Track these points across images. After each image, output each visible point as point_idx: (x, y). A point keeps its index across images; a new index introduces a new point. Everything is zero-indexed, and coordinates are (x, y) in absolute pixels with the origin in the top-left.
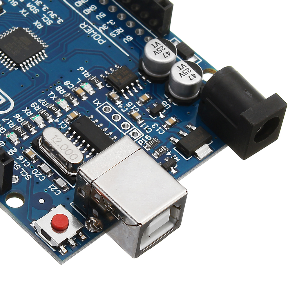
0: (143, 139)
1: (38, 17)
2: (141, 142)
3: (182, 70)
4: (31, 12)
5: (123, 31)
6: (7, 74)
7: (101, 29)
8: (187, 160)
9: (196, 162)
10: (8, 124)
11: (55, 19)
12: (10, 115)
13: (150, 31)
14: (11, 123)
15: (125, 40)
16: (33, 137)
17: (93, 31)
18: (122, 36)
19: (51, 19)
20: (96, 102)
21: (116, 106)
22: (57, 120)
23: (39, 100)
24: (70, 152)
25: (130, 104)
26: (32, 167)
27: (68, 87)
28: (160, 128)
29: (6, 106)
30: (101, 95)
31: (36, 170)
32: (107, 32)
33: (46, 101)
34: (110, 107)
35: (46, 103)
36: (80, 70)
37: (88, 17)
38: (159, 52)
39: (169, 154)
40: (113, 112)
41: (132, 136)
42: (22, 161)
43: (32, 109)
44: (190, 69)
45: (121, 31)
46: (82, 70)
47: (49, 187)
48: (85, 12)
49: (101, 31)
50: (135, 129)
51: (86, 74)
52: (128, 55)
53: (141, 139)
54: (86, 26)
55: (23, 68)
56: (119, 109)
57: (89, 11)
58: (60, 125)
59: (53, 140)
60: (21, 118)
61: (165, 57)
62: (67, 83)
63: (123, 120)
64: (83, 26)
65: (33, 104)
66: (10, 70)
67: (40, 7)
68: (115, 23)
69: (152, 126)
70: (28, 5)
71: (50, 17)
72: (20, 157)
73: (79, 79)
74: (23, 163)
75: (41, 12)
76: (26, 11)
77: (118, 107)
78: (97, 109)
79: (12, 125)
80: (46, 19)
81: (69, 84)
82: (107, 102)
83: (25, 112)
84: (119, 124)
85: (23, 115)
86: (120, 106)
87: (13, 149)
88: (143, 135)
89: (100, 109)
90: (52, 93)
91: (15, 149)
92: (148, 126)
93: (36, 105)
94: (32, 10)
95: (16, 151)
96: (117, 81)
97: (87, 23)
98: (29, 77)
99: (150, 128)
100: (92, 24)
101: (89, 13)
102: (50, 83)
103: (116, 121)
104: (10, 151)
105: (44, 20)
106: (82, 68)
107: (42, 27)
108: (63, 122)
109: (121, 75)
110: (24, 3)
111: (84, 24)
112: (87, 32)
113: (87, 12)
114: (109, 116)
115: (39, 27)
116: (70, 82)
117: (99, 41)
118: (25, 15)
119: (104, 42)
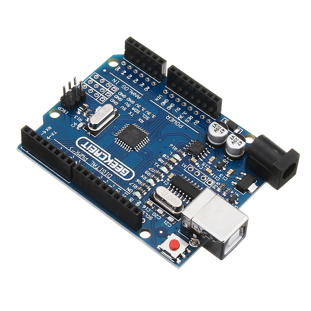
0: (215, 185)
1: (140, 116)
2: (214, 187)
3: (233, 140)
5: (193, 117)
6: (127, 155)
7: (179, 118)
8: (243, 194)
9: (249, 195)
10: (133, 186)
11: (150, 116)
12: (133, 181)
13: (209, 116)
14: (135, 185)
15: (195, 123)
16: (150, 193)
17: (175, 120)
18: (193, 121)
19: (148, 116)
20: (184, 165)
21: (196, 166)
22: (162, 180)
23: (149, 169)
24: (174, 200)
25: (204, 164)
26: (152, 212)
27: (165, 158)
28: (224, 177)
29: (130, 175)
30: (186, 160)
31: (155, 213)
32: (183, 120)
33: (153, 169)
34: (192, 167)
35: (154, 170)
36: (171, 146)
37: (170, 111)
38: (217, 130)
39: (232, 192)
40: (195, 170)
41: (208, 184)
42: (145, 208)
43: (146, 175)
44: (238, 138)
45: (191, 117)
46: (172, 146)
47: (164, 223)
48: (168, 108)
49: (179, 120)
50: (209, 179)
51: (175, 148)
52: (198, 133)
53: (214, 185)
54: (170, 118)
55: (136, 150)
56: (198, 168)
57: (170, 107)
58: (164, 183)
59: (163, 194)
60: (140, 182)
61: (222, 133)
62: (164, 156)
63: (201, 175)
64: (168, 118)
65: (146, 172)
66: (129, 152)
67: (140, 109)
68: (187, 113)
69: (220, 176)
70: (133, 109)
71: (147, 115)
72: (144, 206)
73: (171, 152)
74: (146, 209)
75: (141, 112)
76: (132, 113)
77: (197, 166)
78: (185, 170)
79: (136, 187)
81: (166, 156)
82: (190, 165)
83: (142, 178)
84: (199, 177)
85: (141, 179)
86: (198, 166)
87: (139, 202)
88: (215, 182)
89: (187, 170)
90: (156, 163)
91: (140, 202)
92: (217, 177)
93: (148, 172)
94: (136, 112)
95: (141, 203)
96: (194, 151)
97: (170, 116)
98: (141, 155)
99: (218, 178)
100: (173, 116)
101: (170, 109)
102: (154, 157)
103: (197, 176)
104: (138, 203)
105: (144, 117)
106: (172, 145)
107: (143, 121)
108: (166, 181)
109: (196, 147)
110: (130, 108)
111: (168, 117)
112: (171, 121)
113: (169, 109)
114: (193, 173)
115: (142, 122)
116: (166, 155)
117: (179, 126)
118: (132, 116)
119: (182, 126)
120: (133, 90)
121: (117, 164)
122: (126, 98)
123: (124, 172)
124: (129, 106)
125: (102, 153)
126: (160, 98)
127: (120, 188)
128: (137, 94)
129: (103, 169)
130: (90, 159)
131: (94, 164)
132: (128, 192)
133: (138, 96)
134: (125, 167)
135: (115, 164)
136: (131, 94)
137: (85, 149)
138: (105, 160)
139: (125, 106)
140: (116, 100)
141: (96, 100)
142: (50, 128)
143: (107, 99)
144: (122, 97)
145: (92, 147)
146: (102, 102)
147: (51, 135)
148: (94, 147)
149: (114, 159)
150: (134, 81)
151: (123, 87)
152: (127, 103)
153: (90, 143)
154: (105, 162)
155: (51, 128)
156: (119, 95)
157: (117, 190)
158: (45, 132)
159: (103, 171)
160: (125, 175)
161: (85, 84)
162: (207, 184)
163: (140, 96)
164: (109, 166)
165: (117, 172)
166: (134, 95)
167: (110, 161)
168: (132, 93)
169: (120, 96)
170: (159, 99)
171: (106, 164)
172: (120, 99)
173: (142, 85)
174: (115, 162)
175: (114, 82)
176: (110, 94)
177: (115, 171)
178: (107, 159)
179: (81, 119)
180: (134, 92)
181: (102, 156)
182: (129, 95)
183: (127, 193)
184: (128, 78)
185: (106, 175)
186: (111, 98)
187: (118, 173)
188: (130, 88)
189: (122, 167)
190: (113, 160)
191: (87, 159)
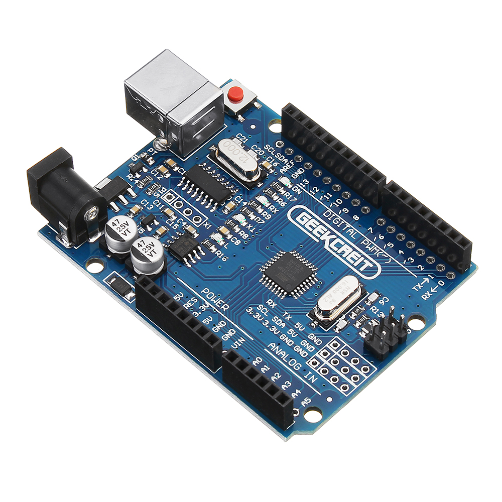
0: (162, 193)
1: (272, 313)
2: (164, 190)
3: (126, 229)
4: (280, 317)
5: (184, 306)
6: (298, 247)
7: (207, 306)
10: (291, 196)
11: (255, 312)
12: (290, 204)
15: (181, 295)
17: (215, 302)
18: (185, 300)
19: (259, 311)
20: (208, 226)
22: (245, 203)
23: (264, 222)
24: (231, 149)
25: (175, 227)
26: (265, 157)
27: (236, 239)
28: (145, 206)
29: (295, 213)
30: (205, 233)
32: (201, 302)
34: (194, 222)
35: (257, 220)
36: (225, 258)
37: (221, 319)
38: (149, 246)
39: (137, 181)
40: (191, 217)
41: (172, 195)
43: (270, 213)
44: (117, 231)
45: (186, 306)
46: (224, 258)
48: (224, 324)
49: (207, 303)
50: (170, 203)
51: (220, 254)
54: (223, 307)
56: (185, 221)
57: (221, 325)
59: (247, 158)
60: (279, 202)
62: (238, 242)
63: (181, 210)
64: (226, 307)
65: (269, 218)
67: (270, 325)
68: (193, 314)
69: (153, 207)
70: (284, 325)
71: (261, 314)
72: (277, 165)
73: (226, 248)
74: (273, 160)
75: (269, 319)
76: (286, 318)
78: (207, 218)
79: (288, 195)
80: (264, 311)
82: (198, 227)
83: (276, 209)
84: (185, 206)
85: (278, 207)
86: (184, 224)
88: (161, 197)
89: (204, 219)
90: (252, 231)
91: (282, 172)
92: (157, 206)
93: (266, 218)
94: (280, 320)
95: (281, 170)
97: (222, 310)
98: (275, 244)
99: (155, 204)
100: (217, 310)
101: (220, 323)
102: (255, 242)
103: (188, 209)
104: (286, 169)
105: (266, 310)
106: (224, 260)
107: (268, 302)
108: (239, 202)
109: (185, 246)
110: (288, 327)
111: (225, 309)
112: (221, 300)
113: (222, 323)
114: (195, 213)
115: (270, 302)
116: (235, 243)
117: (209, 291)
118: (286, 313)
119: (203, 291)
120: (281, 360)
121: (315, 232)
122: (294, 345)
123: (304, 218)
124: (290, 331)
125: (339, 252)
126: (236, 342)
127: (312, 194)
128: (274, 353)
129: (338, 224)
130: (358, 241)
131: (352, 233)
132: (299, 188)
133: (274, 347)
134: (303, 226)
135: (319, 233)
136: (285, 352)
137: (366, 258)
138: (334, 239)
139: (296, 330)
140: (311, 342)
141: (346, 345)
142: (424, 297)
143: (327, 345)
144: (302, 347)
145: (355, 261)
146: (336, 339)
147: (422, 284)
148: (352, 262)
149: (319, 240)
150: (279, 377)
151: (299, 366)
152: (293, 336)
153: (358, 268)
154: (334, 236)
155: (422, 297)
156: (307, 350)
157: (317, 191)
158: (432, 291)
159: (338, 222)
160: (304, 214)
161: (364, 375)
162: (175, 195)
163: (269, 349)
164: (329, 229)
165: (316, 219)
166: (280, 350)
167: (326, 237)
168: (284, 355)
169: (304, 349)
170: (239, 342)
171: (332, 233)
172: (304, 343)
173: (265, 369)
174: (318, 236)
175: (313, 376)
176: (321, 354)
177: (319, 221)
178: (331, 241)
179: (373, 310)
180: (279, 357)
181: (339, 246)
182: (290, 350)
183: (301, 185)
184: (289, 383)
185: (333, 215)
186: (320, 347)
187: (313, 217)
188: (287, 364)
189: (307, 226)
190: (322, 238)
191: (363, 242)
